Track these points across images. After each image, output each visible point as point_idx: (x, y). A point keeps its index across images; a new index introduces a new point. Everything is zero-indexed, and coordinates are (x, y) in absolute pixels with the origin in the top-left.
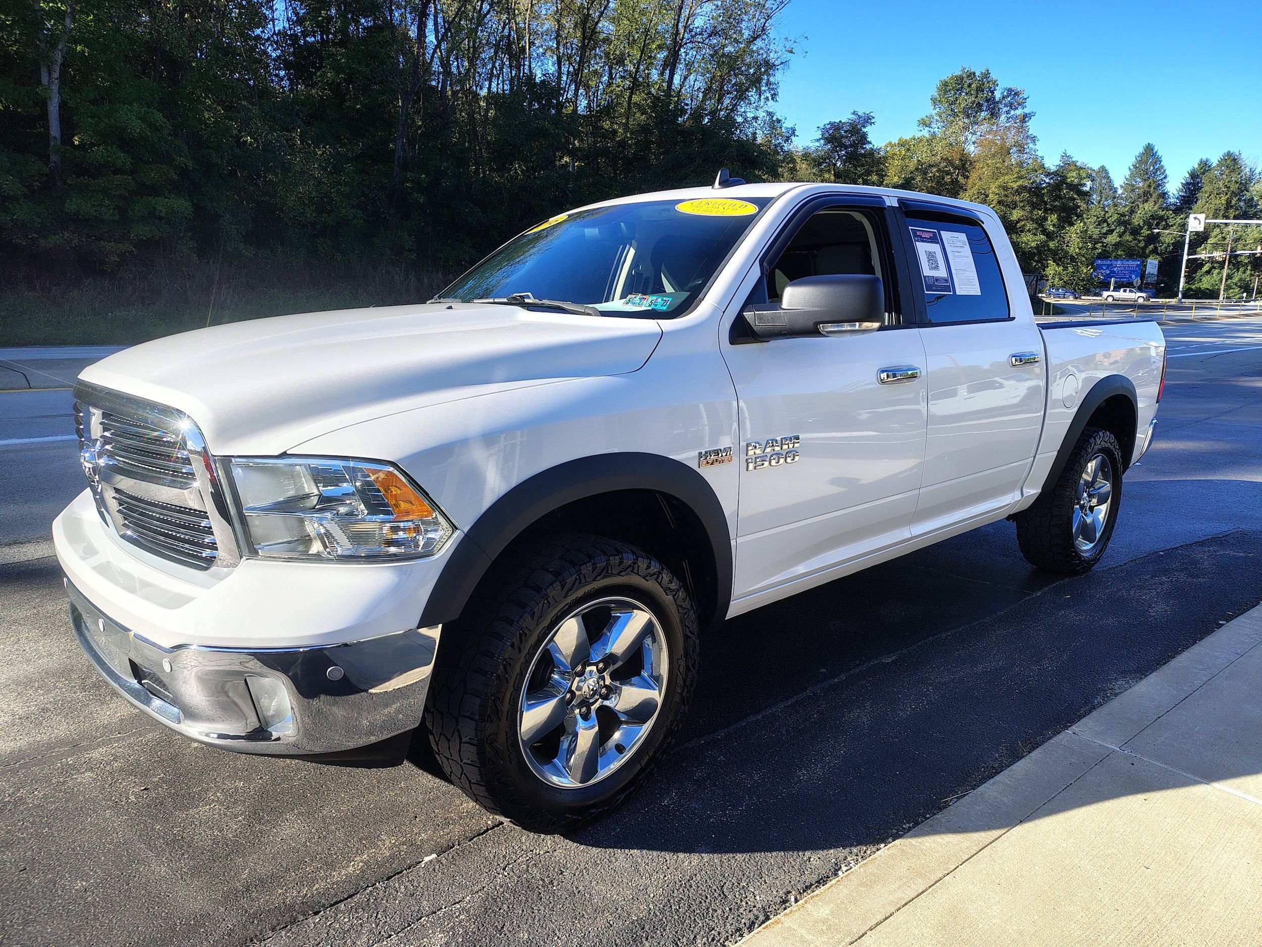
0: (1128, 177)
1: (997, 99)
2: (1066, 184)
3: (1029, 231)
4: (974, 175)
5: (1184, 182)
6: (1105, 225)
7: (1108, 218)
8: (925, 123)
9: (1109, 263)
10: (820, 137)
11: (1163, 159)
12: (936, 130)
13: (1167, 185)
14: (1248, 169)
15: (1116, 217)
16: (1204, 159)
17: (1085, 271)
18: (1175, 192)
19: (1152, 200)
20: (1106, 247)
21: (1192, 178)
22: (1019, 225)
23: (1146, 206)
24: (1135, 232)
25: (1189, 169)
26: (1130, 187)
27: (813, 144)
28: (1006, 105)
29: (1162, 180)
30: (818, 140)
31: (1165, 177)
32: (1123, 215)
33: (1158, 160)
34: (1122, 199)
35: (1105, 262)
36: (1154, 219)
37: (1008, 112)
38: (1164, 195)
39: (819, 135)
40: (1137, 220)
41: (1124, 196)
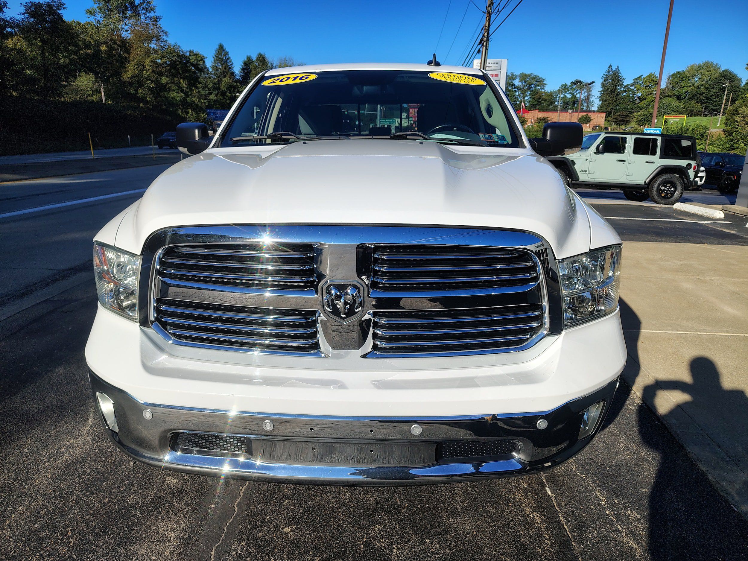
0: (213, 62)
1: (136, 4)
2: (190, 63)
3: (174, 90)
4: (133, 53)
5: (241, 67)
6: (207, 89)
7: (208, 85)
8: (91, 13)
9: (213, 111)
10: (25, 11)
11: (229, 53)
12: (99, 18)
13: (234, 68)
14: (270, 64)
15: (212, 85)
16: (249, 55)
17: (203, 116)
18: (238, 73)
19: (228, 76)
20: (210, 102)
21: (245, 66)
22: (167, 86)
23: (226, 79)
24: (223, 94)
25: (243, 60)
26: (216, 68)
27: (18, 16)
28: (143, 9)
29: (231, 65)
30: (24, 14)
31: (232, 64)
32: (215, 84)
33: (226, 54)
34: (212, 74)
35: (211, 111)
36: (231, 87)
37: (145, 14)
38: (233, 74)
39: (23, 10)
40: (223, 86)
41: (213, 73)
